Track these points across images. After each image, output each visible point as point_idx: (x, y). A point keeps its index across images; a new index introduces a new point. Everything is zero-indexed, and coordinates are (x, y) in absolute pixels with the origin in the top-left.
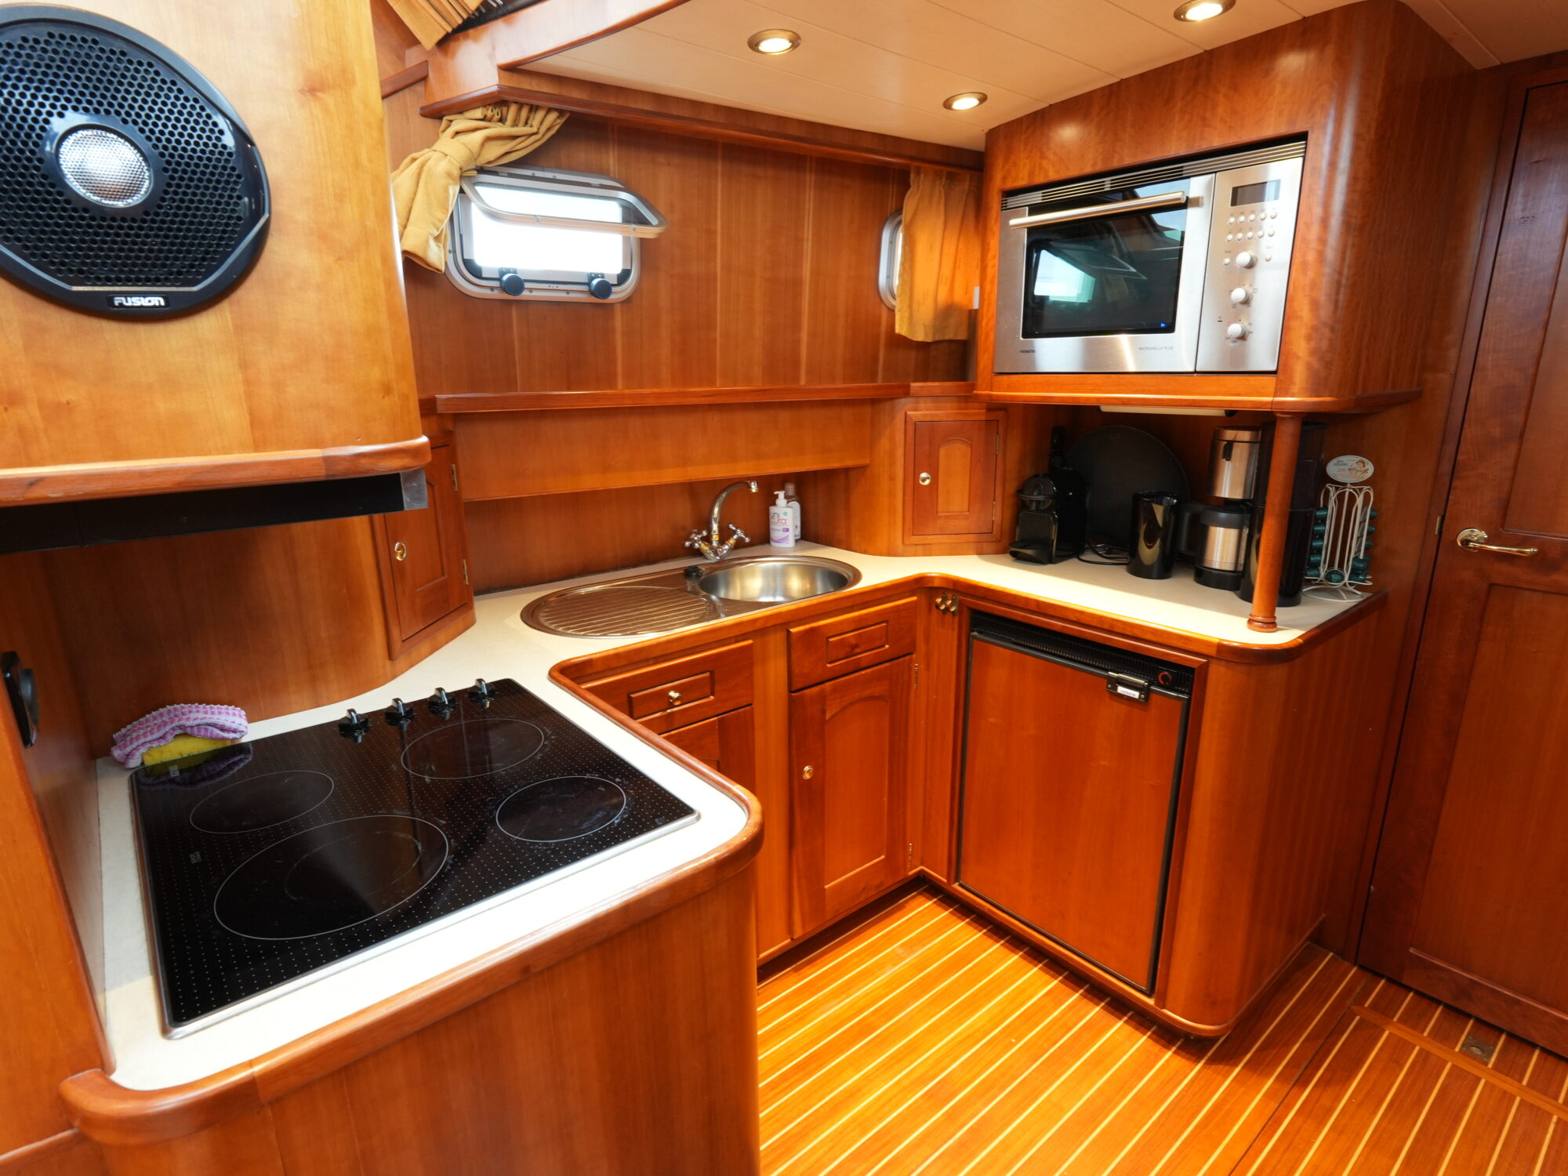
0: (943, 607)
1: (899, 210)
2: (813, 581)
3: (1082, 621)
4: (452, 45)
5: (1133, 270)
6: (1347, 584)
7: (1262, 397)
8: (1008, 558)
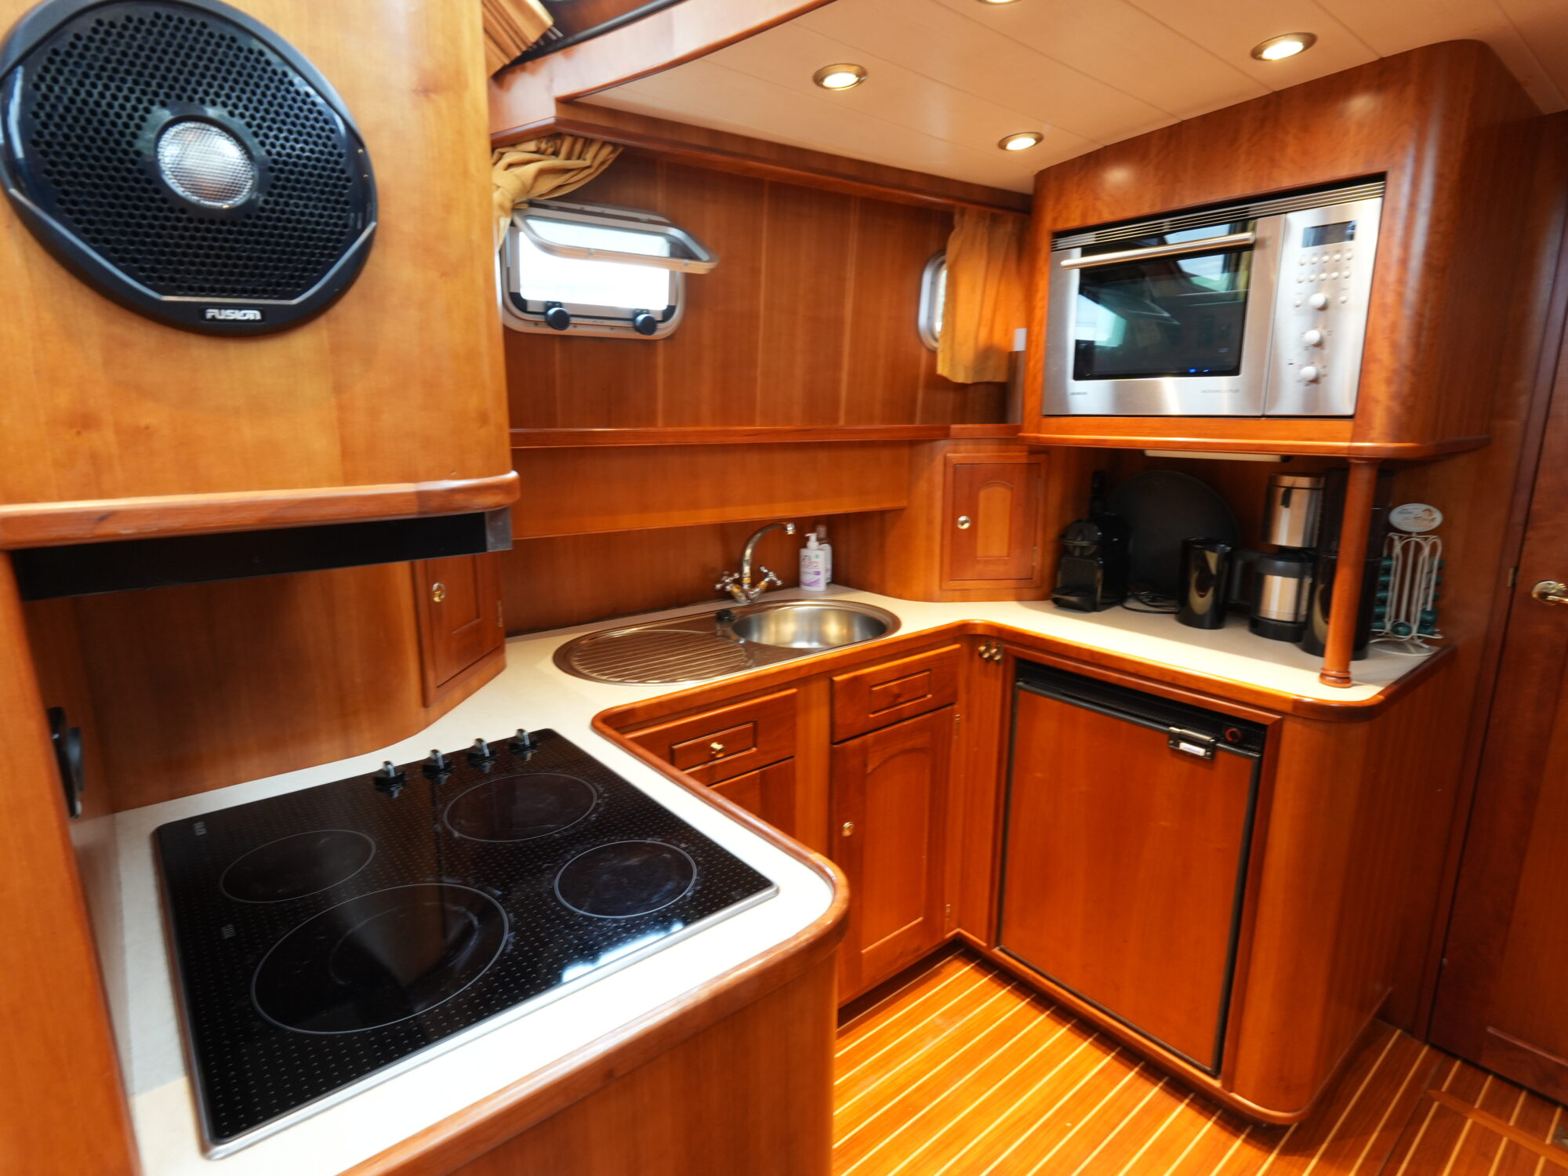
0: (986, 656)
1: (942, 251)
2: (850, 626)
3: (1140, 673)
4: (509, 77)
5: (1166, 315)
6: (1415, 638)
7: (1338, 442)
8: (1049, 604)
